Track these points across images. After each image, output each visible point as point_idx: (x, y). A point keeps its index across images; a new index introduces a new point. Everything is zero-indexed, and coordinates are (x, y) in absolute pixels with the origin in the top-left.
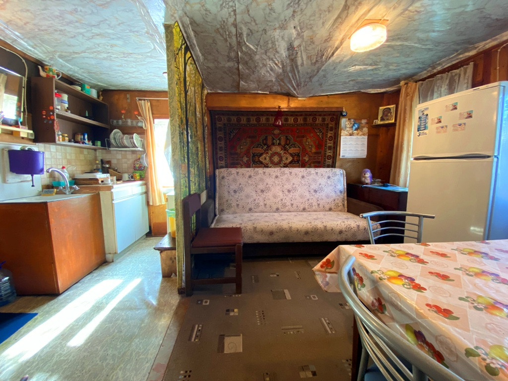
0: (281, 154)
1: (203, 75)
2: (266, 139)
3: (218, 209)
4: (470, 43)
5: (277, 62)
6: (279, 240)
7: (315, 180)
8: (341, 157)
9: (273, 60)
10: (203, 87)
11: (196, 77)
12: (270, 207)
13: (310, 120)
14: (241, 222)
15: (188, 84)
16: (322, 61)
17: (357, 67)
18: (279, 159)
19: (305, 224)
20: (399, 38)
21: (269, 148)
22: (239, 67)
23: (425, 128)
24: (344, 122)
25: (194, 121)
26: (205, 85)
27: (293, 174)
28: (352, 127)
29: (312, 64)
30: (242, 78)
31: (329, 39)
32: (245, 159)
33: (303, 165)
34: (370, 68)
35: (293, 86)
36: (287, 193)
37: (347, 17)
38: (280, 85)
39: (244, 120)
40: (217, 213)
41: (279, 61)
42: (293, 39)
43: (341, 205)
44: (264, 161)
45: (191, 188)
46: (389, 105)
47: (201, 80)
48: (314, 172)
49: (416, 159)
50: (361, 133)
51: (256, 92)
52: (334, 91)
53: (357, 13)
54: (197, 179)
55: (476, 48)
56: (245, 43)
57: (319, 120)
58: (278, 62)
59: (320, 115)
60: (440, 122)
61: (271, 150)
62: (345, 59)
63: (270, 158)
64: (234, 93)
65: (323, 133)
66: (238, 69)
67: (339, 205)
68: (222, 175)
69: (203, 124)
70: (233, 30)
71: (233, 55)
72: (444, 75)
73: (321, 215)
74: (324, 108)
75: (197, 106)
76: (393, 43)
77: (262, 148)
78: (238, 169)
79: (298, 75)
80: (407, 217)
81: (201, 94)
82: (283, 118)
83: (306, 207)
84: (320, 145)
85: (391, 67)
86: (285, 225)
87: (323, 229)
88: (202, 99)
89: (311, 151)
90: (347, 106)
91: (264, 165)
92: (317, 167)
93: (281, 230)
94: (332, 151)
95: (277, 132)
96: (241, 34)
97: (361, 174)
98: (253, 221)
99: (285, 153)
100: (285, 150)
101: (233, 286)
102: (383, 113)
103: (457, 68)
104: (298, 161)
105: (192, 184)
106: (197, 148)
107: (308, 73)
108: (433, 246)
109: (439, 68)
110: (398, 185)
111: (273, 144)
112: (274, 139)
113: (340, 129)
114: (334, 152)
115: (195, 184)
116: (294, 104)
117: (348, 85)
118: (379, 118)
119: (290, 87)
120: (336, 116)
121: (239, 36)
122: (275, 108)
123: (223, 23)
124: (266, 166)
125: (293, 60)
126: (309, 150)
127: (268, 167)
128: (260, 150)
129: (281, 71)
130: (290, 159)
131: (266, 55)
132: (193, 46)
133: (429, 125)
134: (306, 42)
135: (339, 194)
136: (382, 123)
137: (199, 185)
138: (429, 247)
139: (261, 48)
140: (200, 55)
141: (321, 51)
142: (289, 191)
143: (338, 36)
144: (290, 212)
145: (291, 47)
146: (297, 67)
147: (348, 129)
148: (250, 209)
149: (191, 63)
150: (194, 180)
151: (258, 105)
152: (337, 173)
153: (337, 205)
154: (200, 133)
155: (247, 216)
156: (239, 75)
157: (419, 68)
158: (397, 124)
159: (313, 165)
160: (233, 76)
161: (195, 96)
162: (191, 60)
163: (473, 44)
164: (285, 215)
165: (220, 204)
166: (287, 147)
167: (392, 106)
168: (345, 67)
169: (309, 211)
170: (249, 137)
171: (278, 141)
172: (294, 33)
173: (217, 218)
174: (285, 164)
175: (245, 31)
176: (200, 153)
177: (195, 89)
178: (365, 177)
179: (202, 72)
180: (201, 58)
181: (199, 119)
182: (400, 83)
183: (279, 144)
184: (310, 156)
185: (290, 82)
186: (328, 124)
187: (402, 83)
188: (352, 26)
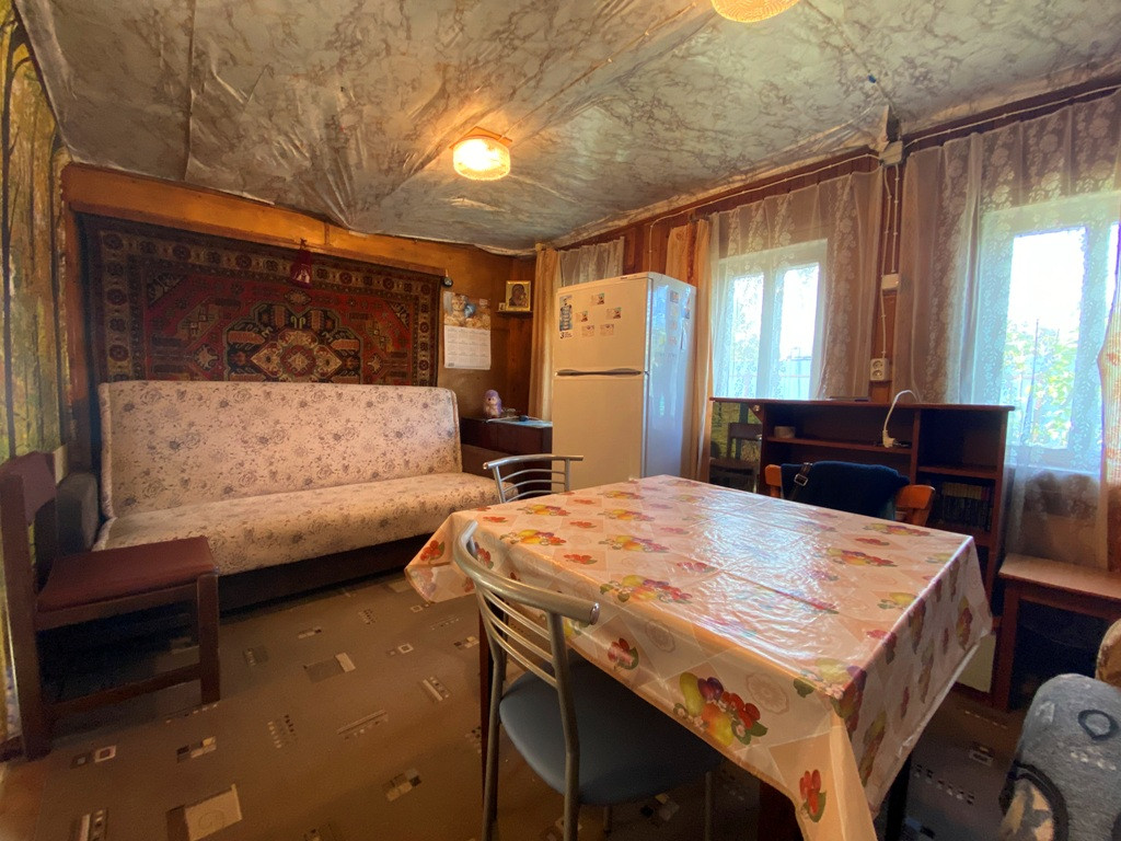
0: (311, 350)
1: (61, 113)
2: (269, 311)
3: (114, 499)
4: (620, 207)
5: (298, 143)
6: (316, 551)
7: (395, 411)
8: (446, 366)
9: (288, 136)
10: (57, 144)
11: (39, 115)
12: (289, 479)
13: (378, 283)
14: (201, 523)
15: (13, 130)
16: (401, 172)
17: (467, 202)
18: (306, 362)
19: (379, 504)
20: (528, 174)
21: (277, 333)
22: (188, 122)
23: (569, 327)
24: (447, 297)
25: (26, 239)
26: (65, 139)
27: (344, 397)
28: (463, 310)
29: (380, 170)
30: (193, 152)
31: (414, 135)
32: (205, 358)
33: (369, 379)
34: (488, 208)
35: (337, 204)
36: (332, 442)
37: (445, 110)
38: (305, 194)
39: (199, 256)
40: (110, 511)
41: (305, 142)
42: (339, 109)
43: (452, 459)
44: (264, 366)
45: (17, 436)
46: (521, 280)
47: (53, 124)
48: (394, 395)
49: (560, 374)
50: (479, 324)
51: (238, 193)
52: (427, 235)
53: (463, 110)
54: (33, 411)
55: (627, 216)
56: (214, 78)
57: (398, 287)
58: (302, 145)
59: (400, 277)
60: (586, 319)
61: (283, 338)
62: (445, 182)
63: (283, 358)
64: (167, 182)
65: (408, 315)
66: (186, 127)
67: (448, 459)
68: (122, 401)
69: (53, 249)
70: (182, 39)
71: (172, 90)
72: (592, 247)
73: (413, 482)
74: (409, 264)
75: (37, 195)
76: (521, 178)
77: (260, 332)
78: (184, 383)
79: (350, 184)
80: (553, 462)
81: (51, 162)
82: (315, 268)
83: (381, 470)
84: (403, 339)
85: (520, 216)
86: (331, 513)
87: (418, 509)
88: (51, 178)
89: (385, 350)
90: (453, 267)
91: (265, 374)
92: (400, 384)
93: (320, 527)
94: (428, 353)
95: (298, 298)
96: (202, 54)
97: (483, 398)
98: (243, 518)
99: (322, 349)
100: (321, 342)
101: (195, 687)
102: (513, 293)
103: (606, 241)
104: (356, 369)
105: (20, 427)
106: (35, 317)
107: (371, 187)
108: (578, 494)
109: (585, 235)
110: (540, 418)
111: (290, 326)
112: (291, 314)
113: (441, 312)
114: (432, 356)
115: (29, 426)
116: (340, 243)
117: (451, 228)
118: (508, 301)
119: (331, 204)
120: (434, 284)
121: (198, 56)
122: (292, 241)
123: (152, 13)
124: (272, 377)
125: (338, 151)
126: (380, 347)
127: (276, 380)
128: (251, 337)
129: (307, 164)
130: (336, 363)
131: (271, 120)
132: (44, 37)
133: (573, 322)
134: (367, 125)
135: (447, 438)
136: (512, 309)
137: (40, 428)
138: (573, 496)
139: (257, 99)
140: (63, 61)
141: (398, 152)
142: (337, 437)
143: (432, 138)
144: (342, 484)
145: (334, 123)
146: (347, 166)
147: (456, 313)
148: (228, 490)
149: (27, 76)
150: (23, 414)
151: (242, 227)
152: (441, 397)
153: (443, 461)
154: (42, 272)
155: (219, 506)
156: (187, 140)
157: (560, 228)
158: (535, 315)
159: (389, 379)
160: (170, 141)
161: (31, 164)
162: (28, 68)
163: (623, 209)
164: (330, 494)
165: (117, 486)
166: (328, 336)
167: (526, 283)
168: (446, 194)
169: (387, 479)
170: (218, 302)
171: (303, 321)
172: (342, 100)
173: (109, 524)
174: (323, 374)
175: (215, 53)
176: (42, 333)
177: (33, 147)
178: (490, 405)
179: (59, 105)
180: (65, 71)
181: (41, 232)
182: (534, 246)
183: (307, 327)
184: (382, 362)
185: (331, 193)
186: (417, 298)
187: (538, 247)
188: (455, 130)
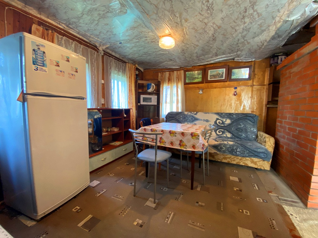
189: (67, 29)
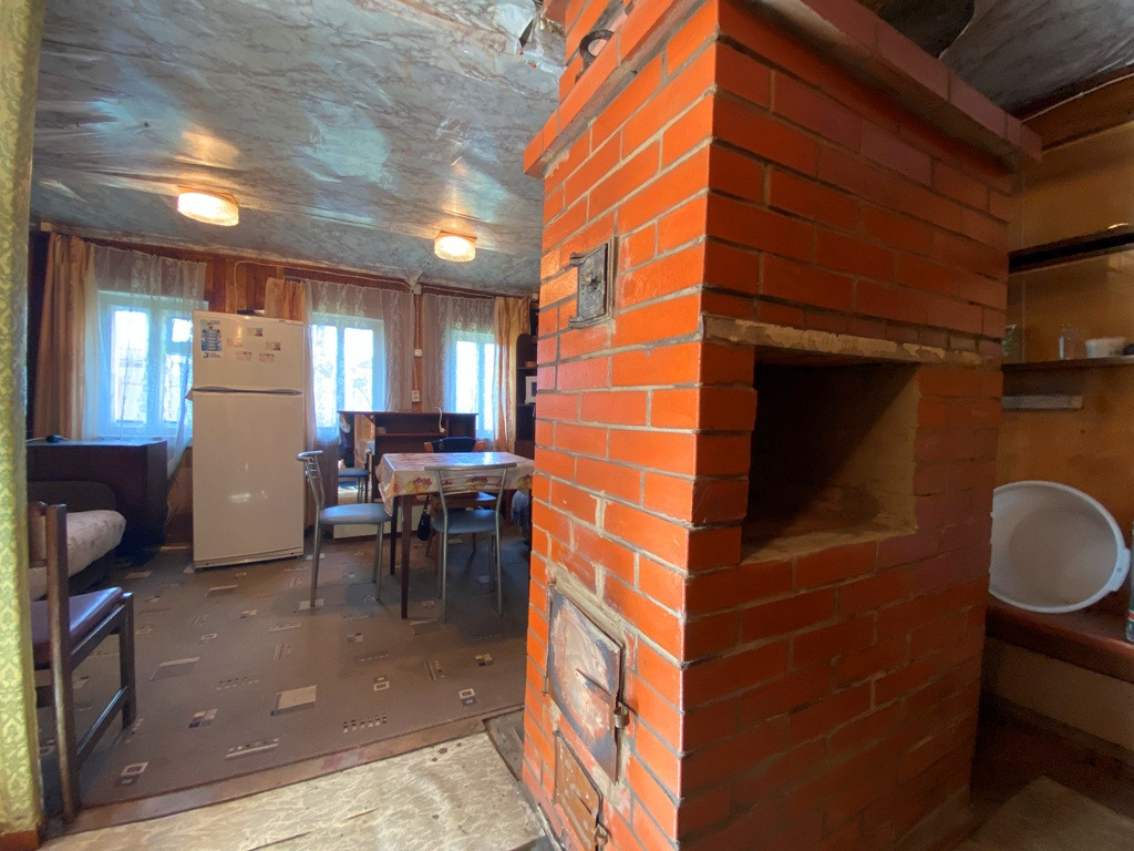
17: (59, 185)
23: (217, 349)
60: (241, 346)
72: (151, 257)
109: (134, 240)
187: (47, 226)
189: (333, 266)
